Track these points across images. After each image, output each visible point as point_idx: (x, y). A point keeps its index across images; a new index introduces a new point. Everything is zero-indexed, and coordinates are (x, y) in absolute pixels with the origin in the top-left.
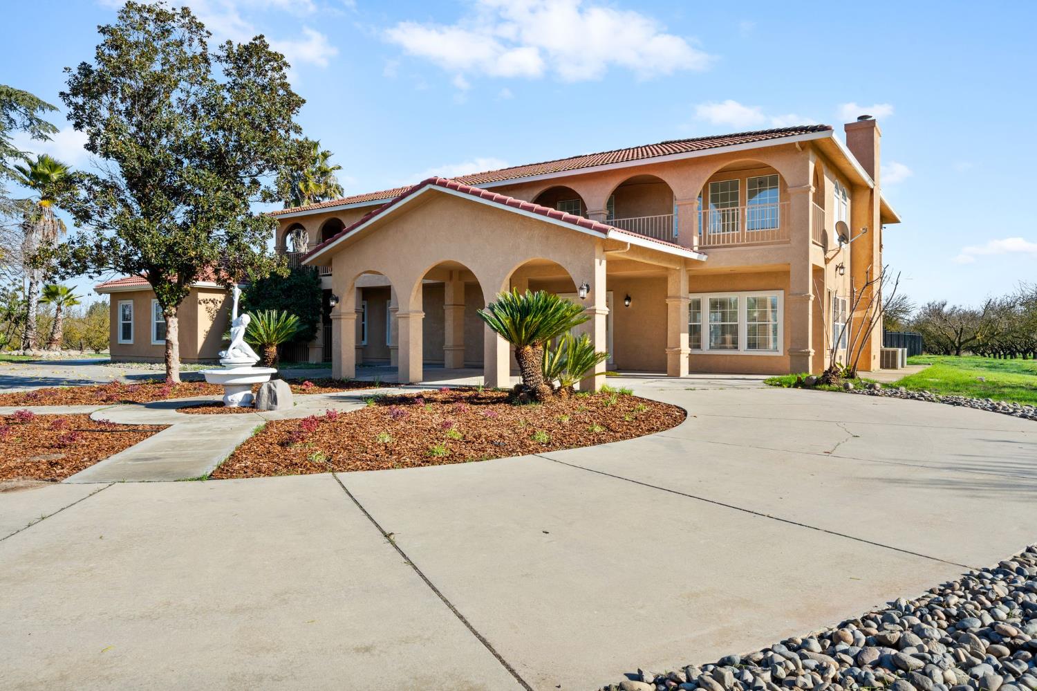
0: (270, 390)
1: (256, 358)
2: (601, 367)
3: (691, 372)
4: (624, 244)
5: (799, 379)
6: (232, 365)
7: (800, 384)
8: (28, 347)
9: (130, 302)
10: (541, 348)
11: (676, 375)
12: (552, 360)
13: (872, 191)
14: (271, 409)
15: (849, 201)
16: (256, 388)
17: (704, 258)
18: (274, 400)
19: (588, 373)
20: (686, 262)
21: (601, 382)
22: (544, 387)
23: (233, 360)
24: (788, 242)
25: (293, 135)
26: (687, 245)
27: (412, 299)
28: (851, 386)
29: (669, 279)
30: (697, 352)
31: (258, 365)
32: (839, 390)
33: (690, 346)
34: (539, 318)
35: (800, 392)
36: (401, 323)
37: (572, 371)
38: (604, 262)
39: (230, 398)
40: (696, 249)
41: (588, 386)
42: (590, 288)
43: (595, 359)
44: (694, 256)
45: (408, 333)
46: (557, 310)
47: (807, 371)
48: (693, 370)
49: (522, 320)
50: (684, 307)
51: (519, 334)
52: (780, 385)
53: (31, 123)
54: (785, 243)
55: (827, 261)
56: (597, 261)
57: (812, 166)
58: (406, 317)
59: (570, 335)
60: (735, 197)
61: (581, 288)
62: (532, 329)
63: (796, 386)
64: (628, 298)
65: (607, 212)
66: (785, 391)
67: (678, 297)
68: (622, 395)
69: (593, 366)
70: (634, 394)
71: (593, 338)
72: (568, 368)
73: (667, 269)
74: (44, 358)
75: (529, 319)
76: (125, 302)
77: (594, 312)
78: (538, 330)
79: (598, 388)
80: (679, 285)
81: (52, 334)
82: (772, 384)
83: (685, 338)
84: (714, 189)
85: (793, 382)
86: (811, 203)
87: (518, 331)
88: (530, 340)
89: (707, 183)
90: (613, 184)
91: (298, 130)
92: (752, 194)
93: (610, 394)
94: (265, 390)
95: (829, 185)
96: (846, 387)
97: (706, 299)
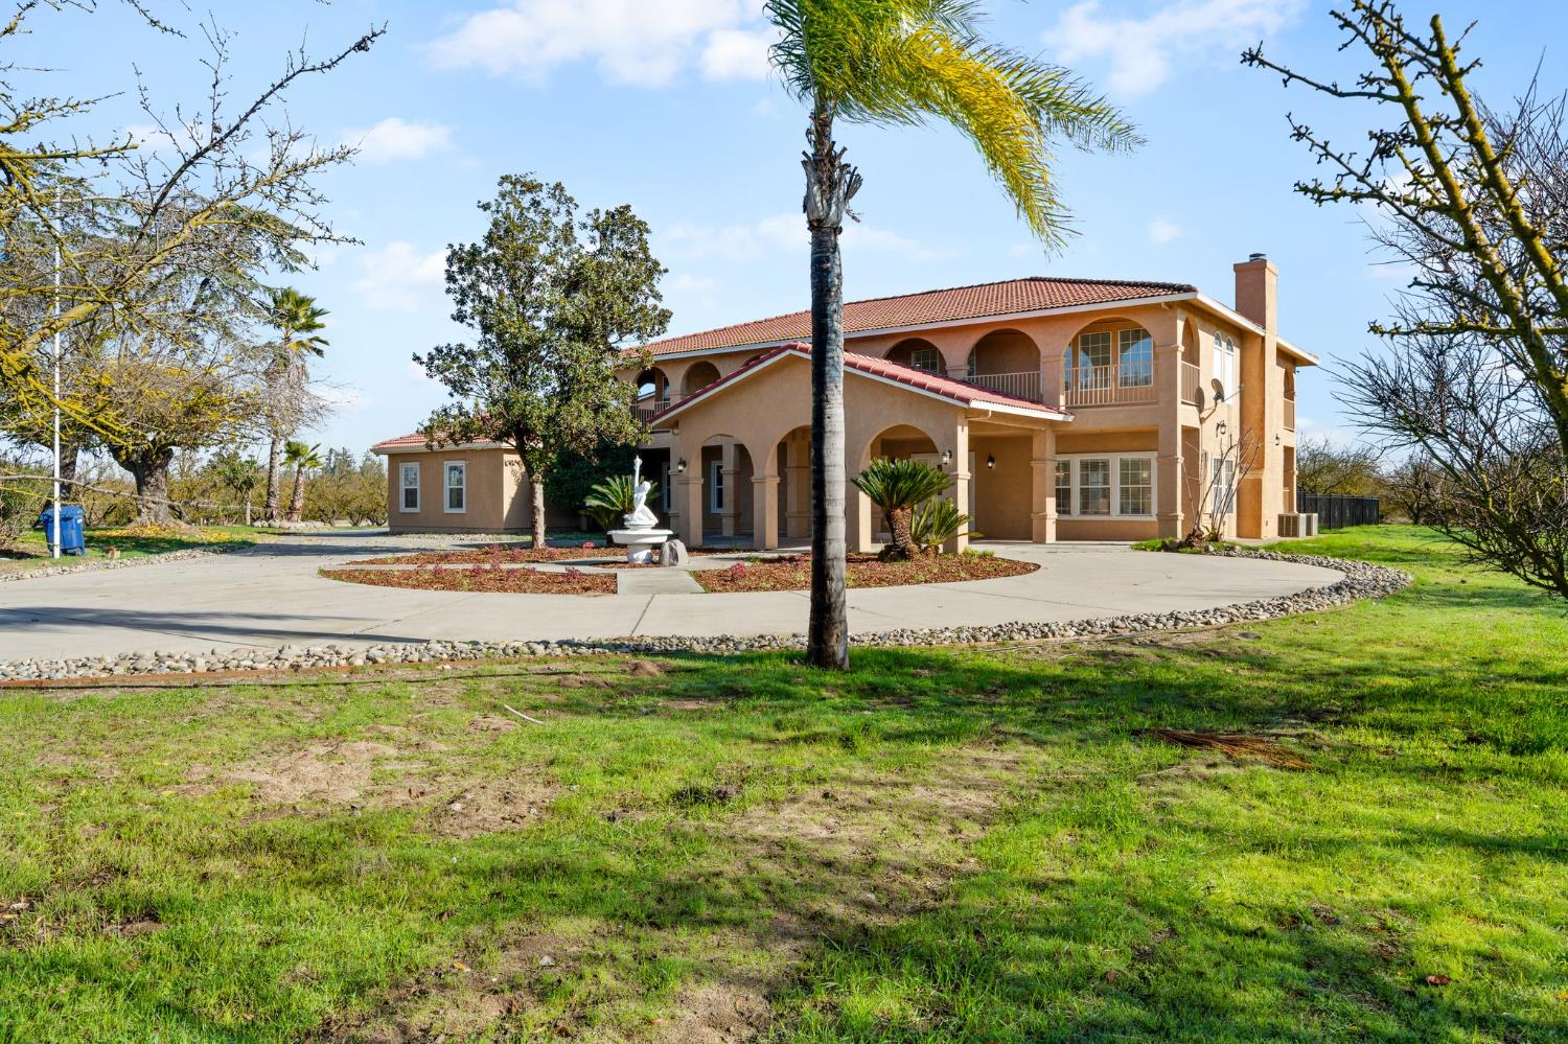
0: (672, 549)
1: (655, 521)
2: (963, 528)
3: (1057, 539)
4: (985, 413)
5: (1164, 543)
6: (636, 526)
7: (1166, 548)
8: (272, 516)
9: (416, 465)
10: (909, 511)
11: (1042, 540)
12: (918, 524)
13: (1263, 338)
14: (673, 565)
15: (1237, 351)
16: (657, 547)
17: (1070, 419)
18: (676, 557)
19: (951, 535)
20: (1052, 423)
21: (963, 544)
22: (913, 546)
23: (638, 522)
24: (1156, 403)
25: (651, 301)
26: (1052, 405)
27: (768, 463)
28: (1211, 549)
29: (1035, 440)
30: (1065, 517)
31: (657, 527)
32: (1200, 553)
33: (1058, 511)
34: (909, 484)
35: (1163, 554)
36: (756, 488)
37: (938, 532)
38: (966, 429)
39: (635, 556)
40: (1063, 409)
41: (951, 547)
42: (953, 454)
43: (959, 521)
44: (1059, 417)
45: (764, 499)
46: (924, 477)
47: (1175, 536)
48: (1061, 536)
49: (894, 486)
50: (1050, 467)
51: (891, 499)
52: (1145, 550)
53: (279, 252)
54: (1152, 404)
55: (1202, 420)
56: (959, 428)
57: (1180, 325)
58: (762, 481)
59: (935, 499)
60: (1106, 349)
61: (944, 454)
62: (903, 494)
63: (1159, 550)
64: (991, 459)
65: (968, 368)
66: (1149, 554)
67: (1043, 460)
68: (983, 556)
69: (956, 528)
70: (995, 556)
71: (956, 502)
72: (935, 528)
73: (1032, 430)
74: (292, 530)
75: (900, 485)
76: (409, 465)
77: (956, 477)
78: (907, 495)
79: (961, 550)
80: (1045, 447)
81: (292, 502)
82: (1137, 548)
83: (1051, 503)
84: (1085, 341)
85: (1159, 545)
86: (1180, 362)
87: (890, 497)
88: (899, 505)
89: (1076, 337)
90: (974, 339)
91: (658, 297)
92: (1125, 348)
93: (973, 555)
94: (666, 548)
95: (1206, 339)
96: (1207, 550)
97: (1076, 461)
